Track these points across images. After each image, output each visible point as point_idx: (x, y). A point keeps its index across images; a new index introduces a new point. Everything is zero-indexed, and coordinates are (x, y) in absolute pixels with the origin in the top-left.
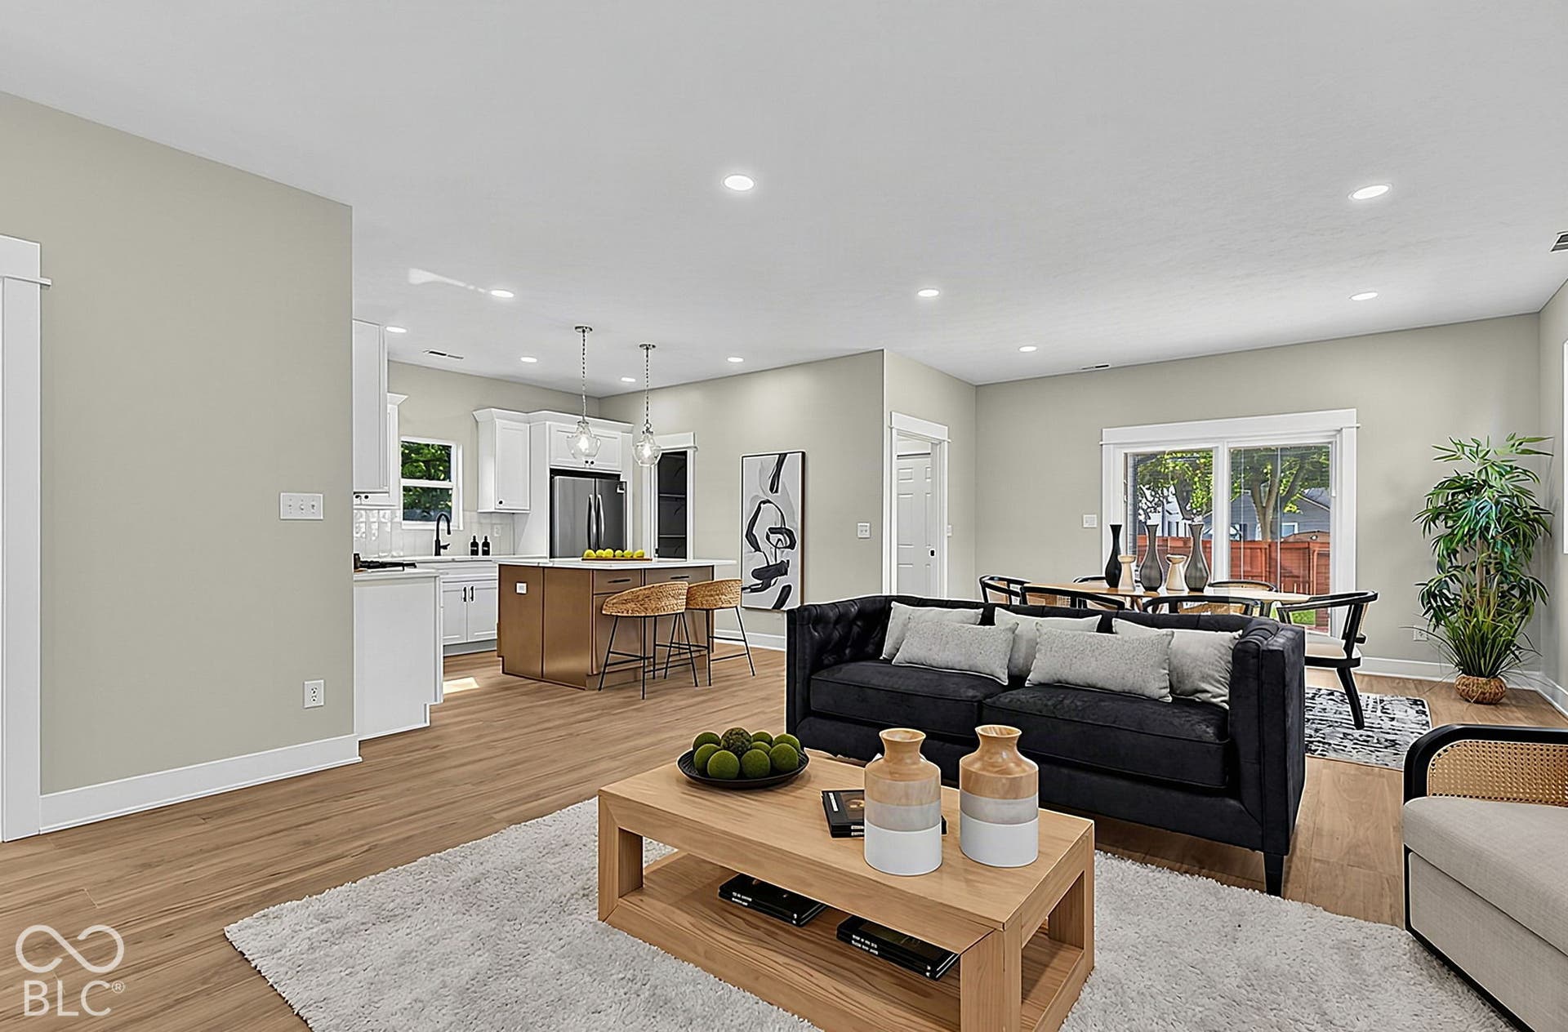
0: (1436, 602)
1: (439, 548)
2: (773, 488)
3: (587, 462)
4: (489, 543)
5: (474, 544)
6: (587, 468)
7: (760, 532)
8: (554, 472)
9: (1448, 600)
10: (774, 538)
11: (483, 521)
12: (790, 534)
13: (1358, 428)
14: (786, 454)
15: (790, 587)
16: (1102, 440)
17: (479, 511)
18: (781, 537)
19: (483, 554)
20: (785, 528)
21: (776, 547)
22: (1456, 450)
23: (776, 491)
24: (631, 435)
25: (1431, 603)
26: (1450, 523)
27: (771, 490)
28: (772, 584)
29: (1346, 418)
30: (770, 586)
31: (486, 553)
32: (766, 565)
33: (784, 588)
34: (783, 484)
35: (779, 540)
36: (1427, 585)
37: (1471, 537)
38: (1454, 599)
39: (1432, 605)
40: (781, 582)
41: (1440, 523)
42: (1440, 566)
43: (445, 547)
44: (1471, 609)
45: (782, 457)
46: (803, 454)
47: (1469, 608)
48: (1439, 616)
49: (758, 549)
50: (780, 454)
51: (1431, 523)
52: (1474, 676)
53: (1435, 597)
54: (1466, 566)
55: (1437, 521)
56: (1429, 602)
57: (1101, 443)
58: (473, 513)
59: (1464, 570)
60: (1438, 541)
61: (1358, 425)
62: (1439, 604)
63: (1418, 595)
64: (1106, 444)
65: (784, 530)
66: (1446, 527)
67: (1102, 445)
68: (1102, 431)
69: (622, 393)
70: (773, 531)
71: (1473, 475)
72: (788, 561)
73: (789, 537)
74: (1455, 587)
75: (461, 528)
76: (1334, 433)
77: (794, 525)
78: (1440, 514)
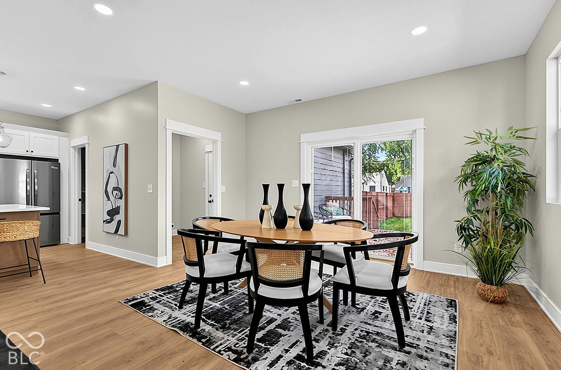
0: (465, 232)
3: (27, 151)
6: (29, 155)
7: (110, 190)
9: (473, 231)
10: (115, 193)
12: (120, 190)
13: (424, 128)
14: (119, 145)
15: (120, 220)
16: (300, 141)
18: (117, 192)
20: (119, 187)
21: (115, 198)
22: (477, 138)
23: (116, 167)
24: (67, 138)
25: (463, 233)
26: (474, 183)
27: (114, 165)
28: (114, 219)
29: (419, 124)
30: (113, 220)
32: (112, 208)
33: (118, 221)
34: (118, 162)
35: (117, 194)
36: (460, 221)
37: (487, 191)
38: (477, 230)
39: (463, 234)
40: (117, 218)
41: (469, 183)
42: (468, 210)
44: (486, 237)
45: (118, 146)
46: (126, 144)
47: (485, 237)
48: (468, 240)
49: (109, 199)
50: (117, 145)
51: (464, 183)
52: (489, 284)
53: (465, 229)
54: (483, 210)
55: (467, 183)
56: (462, 232)
57: (299, 142)
59: (482, 212)
60: (467, 194)
61: (425, 127)
62: (467, 233)
63: (455, 228)
64: (302, 142)
66: (472, 186)
67: (300, 143)
68: (300, 136)
70: (114, 189)
71: (487, 153)
72: (120, 206)
73: (120, 192)
74: (476, 223)
76: (411, 133)
77: (122, 186)
78: (468, 177)
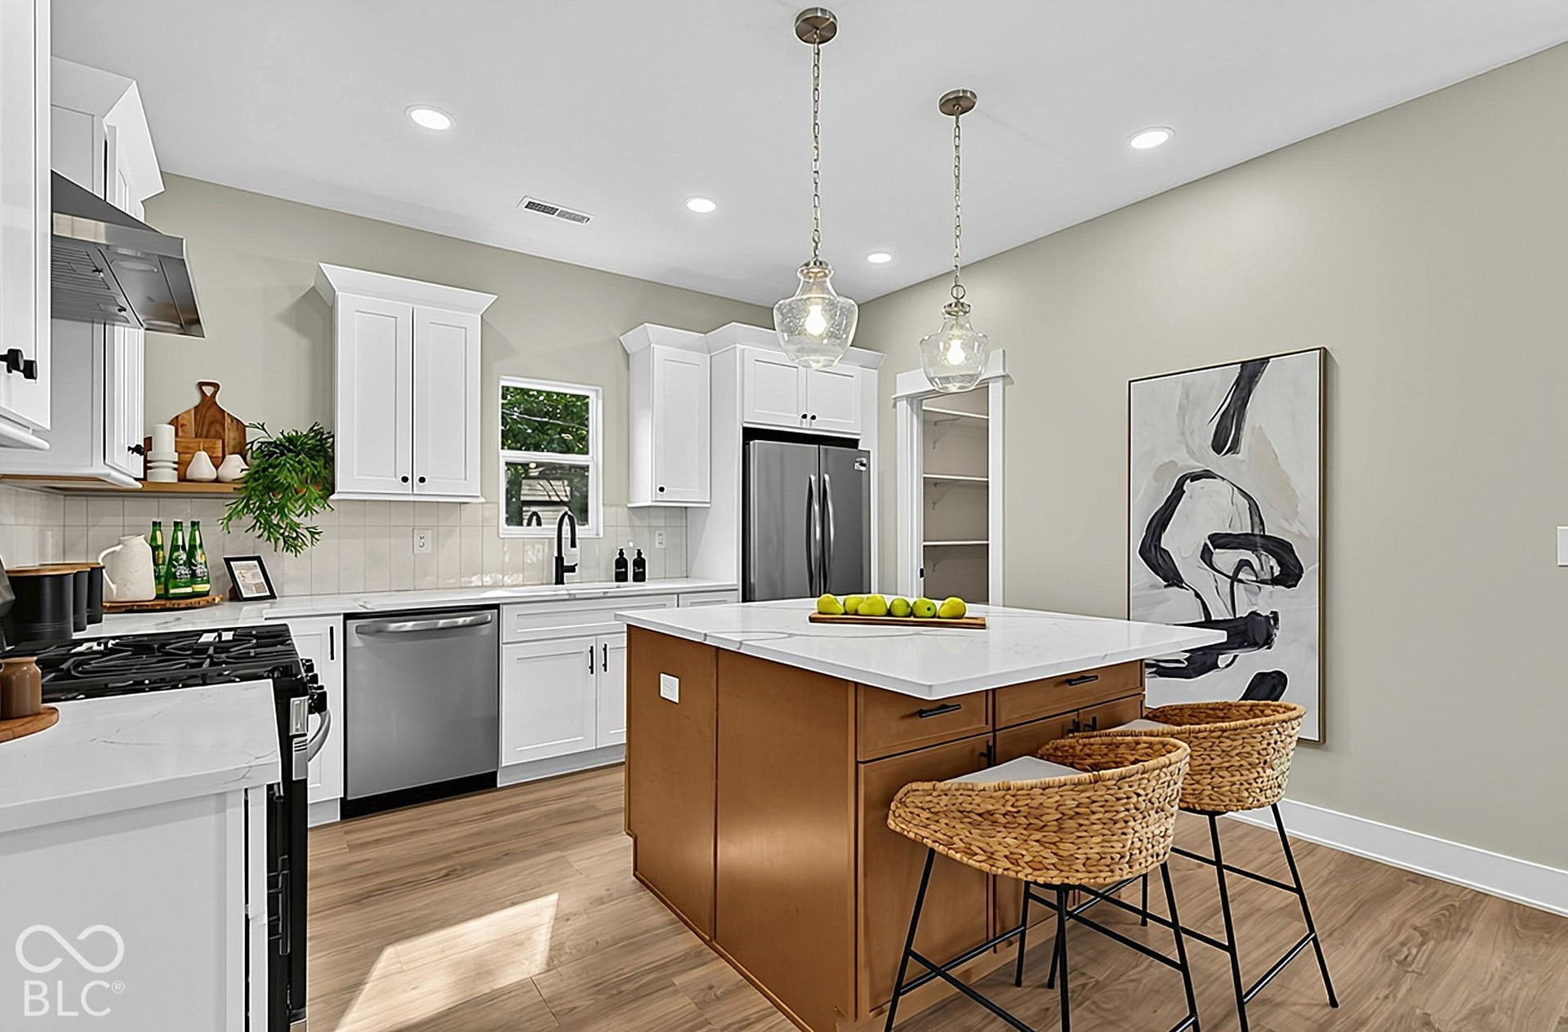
1: (562, 570)
2: (1225, 439)
3: (805, 416)
4: (644, 561)
5: (621, 563)
6: (806, 428)
7: (1181, 542)
8: (750, 434)
10: (1226, 559)
11: (637, 522)
12: (1281, 549)
14: (1266, 360)
17: (629, 505)
19: (635, 580)
20: (1264, 536)
24: (877, 371)
31: (640, 577)
35: (1248, 561)
43: (572, 569)
45: (1250, 373)
46: (1325, 354)
50: (1244, 361)
58: (619, 509)
65: (1260, 540)
69: (897, 289)
70: (1220, 541)
72: (1272, 609)
73: (1277, 558)
75: (601, 536)
77: (1300, 533)
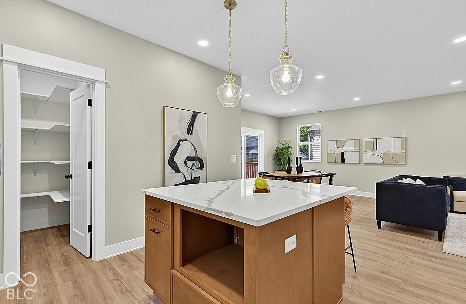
2: (190, 131)
7: (179, 159)
14: (198, 112)
18: (194, 162)
21: (191, 169)
23: (191, 134)
27: (188, 132)
32: (184, 181)
34: (197, 129)
35: (194, 164)
45: (195, 113)
46: (207, 115)
49: (178, 171)
50: (193, 112)
65: (196, 158)
70: (189, 159)
72: (199, 176)
77: (203, 155)
